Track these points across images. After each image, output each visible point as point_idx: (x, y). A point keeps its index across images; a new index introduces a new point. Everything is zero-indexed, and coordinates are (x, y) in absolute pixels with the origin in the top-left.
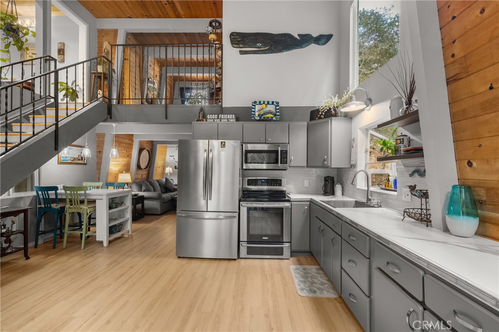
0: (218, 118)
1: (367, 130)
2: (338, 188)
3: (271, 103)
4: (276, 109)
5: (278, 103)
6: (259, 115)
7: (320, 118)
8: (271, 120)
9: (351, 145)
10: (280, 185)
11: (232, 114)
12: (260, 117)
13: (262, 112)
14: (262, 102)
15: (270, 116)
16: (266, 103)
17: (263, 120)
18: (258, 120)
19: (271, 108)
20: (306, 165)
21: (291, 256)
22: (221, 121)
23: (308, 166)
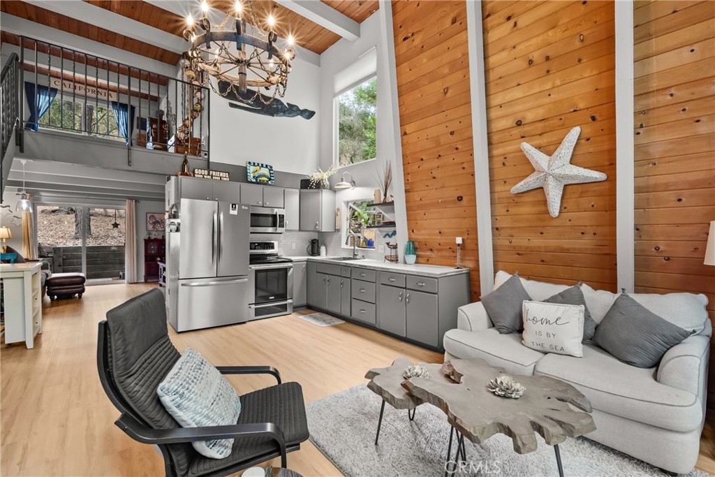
0: (209, 174)
1: (348, 203)
2: (323, 249)
3: (264, 166)
4: (270, 173)
5: (271, 167)
6: (254, 177)
7: (311, 188)
8: (266, 184)
9: (336, 214)
10: (273, 248)
11: (226, 172)
12: (256, 180)
13: (256, 174)
14: (256, 164)
15: (266, 179)
16: (260, 165)
17: (258, 183)
18: (253, 183)
19: (265, 171)
20: (298, 229)
21: (294, 312)
22: (212, 177)
23: (300, 230)
